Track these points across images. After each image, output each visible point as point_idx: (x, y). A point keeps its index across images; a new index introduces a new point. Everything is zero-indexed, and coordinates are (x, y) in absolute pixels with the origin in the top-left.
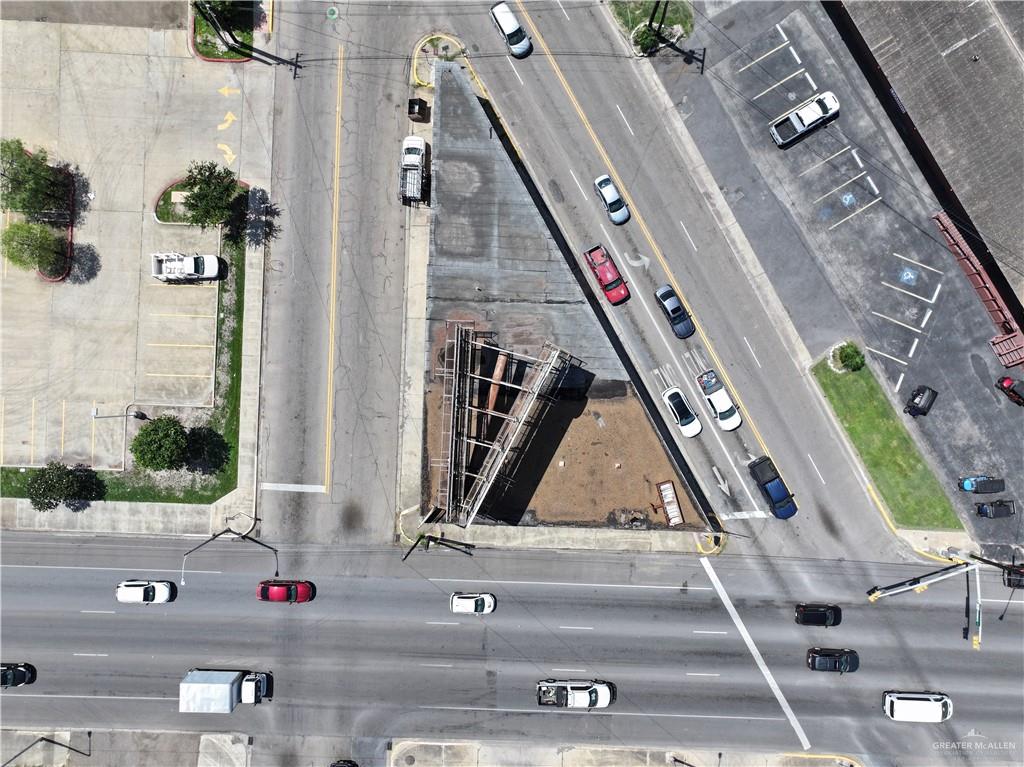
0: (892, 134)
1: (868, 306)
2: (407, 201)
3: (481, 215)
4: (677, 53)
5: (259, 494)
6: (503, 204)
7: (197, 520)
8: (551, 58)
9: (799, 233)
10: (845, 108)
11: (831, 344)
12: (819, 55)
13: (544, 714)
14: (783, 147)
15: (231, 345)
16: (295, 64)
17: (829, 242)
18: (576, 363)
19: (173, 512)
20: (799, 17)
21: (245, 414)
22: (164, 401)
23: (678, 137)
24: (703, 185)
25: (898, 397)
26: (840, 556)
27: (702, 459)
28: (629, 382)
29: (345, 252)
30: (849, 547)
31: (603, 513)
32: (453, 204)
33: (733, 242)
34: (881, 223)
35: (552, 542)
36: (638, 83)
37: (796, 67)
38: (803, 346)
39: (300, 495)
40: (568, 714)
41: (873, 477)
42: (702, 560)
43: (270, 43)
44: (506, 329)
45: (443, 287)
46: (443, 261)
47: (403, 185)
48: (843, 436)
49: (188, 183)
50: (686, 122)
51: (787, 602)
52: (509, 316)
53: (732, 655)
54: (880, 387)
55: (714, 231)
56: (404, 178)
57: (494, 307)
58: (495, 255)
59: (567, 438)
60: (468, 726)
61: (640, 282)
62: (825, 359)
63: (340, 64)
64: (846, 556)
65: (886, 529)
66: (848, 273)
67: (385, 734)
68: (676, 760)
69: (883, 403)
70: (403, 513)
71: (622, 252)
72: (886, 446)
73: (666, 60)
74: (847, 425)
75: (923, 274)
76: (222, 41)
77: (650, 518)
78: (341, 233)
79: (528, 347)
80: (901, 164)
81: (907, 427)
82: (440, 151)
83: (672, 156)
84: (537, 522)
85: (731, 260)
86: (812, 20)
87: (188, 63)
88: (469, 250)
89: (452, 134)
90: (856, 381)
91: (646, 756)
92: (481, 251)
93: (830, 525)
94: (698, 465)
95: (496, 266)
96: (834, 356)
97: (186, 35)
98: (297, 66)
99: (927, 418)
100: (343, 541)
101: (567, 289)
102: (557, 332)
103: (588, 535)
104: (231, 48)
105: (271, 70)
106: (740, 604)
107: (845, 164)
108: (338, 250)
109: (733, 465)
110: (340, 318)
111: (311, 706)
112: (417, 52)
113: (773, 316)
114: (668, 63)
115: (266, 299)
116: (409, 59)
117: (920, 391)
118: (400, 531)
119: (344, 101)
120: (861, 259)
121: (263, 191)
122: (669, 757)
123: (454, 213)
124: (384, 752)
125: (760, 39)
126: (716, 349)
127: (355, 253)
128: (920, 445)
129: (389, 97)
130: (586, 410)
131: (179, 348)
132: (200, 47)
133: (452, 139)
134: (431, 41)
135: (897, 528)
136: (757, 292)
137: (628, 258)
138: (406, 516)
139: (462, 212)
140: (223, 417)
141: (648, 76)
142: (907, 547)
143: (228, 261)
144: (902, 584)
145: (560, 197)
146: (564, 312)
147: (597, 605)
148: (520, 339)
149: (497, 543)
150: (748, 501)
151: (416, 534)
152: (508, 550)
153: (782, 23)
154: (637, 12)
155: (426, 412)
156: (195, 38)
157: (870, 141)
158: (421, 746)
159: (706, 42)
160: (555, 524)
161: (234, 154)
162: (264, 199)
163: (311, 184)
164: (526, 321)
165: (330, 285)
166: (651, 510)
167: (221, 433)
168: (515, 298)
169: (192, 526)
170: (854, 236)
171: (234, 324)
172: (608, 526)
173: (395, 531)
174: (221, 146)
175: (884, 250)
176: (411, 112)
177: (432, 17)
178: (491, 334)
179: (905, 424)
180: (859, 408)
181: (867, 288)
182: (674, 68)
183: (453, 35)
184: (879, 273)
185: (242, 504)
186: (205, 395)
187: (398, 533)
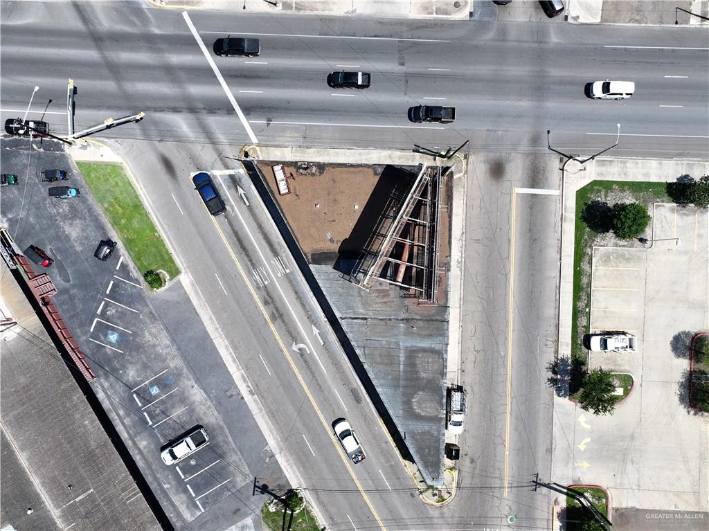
0: (124, 435)
1: (141, 317)
2: (460, 389)
3: (411, 379)
4: (273, 492)
5: (561, 187)
6: (396, 387)
7: (603, 169)
8: (360, 488)
9: (191, 369)
10: (156, 454)
11: (167, 290)
12: (174, 491)
13: (365, 36)
14: (199, 427)
15: (582, 290)
16: (537, 484)
17: (168, 361)
18: (346, 276)
19: (620, 175)
20: (188, 517)
21: (571, 242)
22: (628, 251)
23: (272, 433)
24: (255, 400)
25: (121, 253)
26: (161, 144)
27: (257, 211)
28: (310, 263)
29: (503, 354)
30: (155, 149)
31: (328, 174)
32: (432, 387)
33: (234, 361)
34: (131, 374)
35: (360, 154)
36: (300, 471)
37: (190, 482)
38: (186, 288)
39: (533, 187)
40: (349, 36)
41: (138, 198)
42: (257, 142)
43: (554, 499)
44: (395, 300)
45: (438, 329)
46: (438, 347)
47: (463, 400)
48: (159, 227)
49: (614, 400)
50: (267, 444)
51: (198, 112)
52: (392, 309)
53: (236, 76)
54: (133, 260)
55: (247, 368)
56: (463, 405)
57: (404, 316)
58: (402, 351)
59: (352, 225)
60: (418, 28)
61: (299, 333)
62: (171, 279)
63: (506, 484)
64: (157, 143)
65: (129, 162)
66: (155, 339)
67: (474, 23)
68: (275, 4)
69: (131, 249)
70: (462, 174)
71: (311, 354)
72: (129, 220)
73: (280, 487)
74: (156, 234)
75: (102, 338)
76: (587, 500)
77: (295, 170)
78: (505, 367)
79: (379, 288)
80: (118, 415)
81: (114, 232)
82: (440, 423)
83: (276, 421)
84: (374, 167)
85: (235, 348)
86: (179, 515)
87: (611, 485)
88: (420, 355)
89: (432, 435)
90: (149, 265)
91: (296, 7)
92: (412, 354)
93: (168, 165)
94: (259, 207)
95: (401, 344)
96: (165, 281)
97: (613, 504)
98: (536, 482)
99: (100, 239)
100: (504, 154)
101: (352, 328)
102: (360, 298)
103: (335, 158)
104: (582, 495)
105: (554, 480)
106: (231, 111)
107: (156, 415)
108: (507, 354)
109: (235, 206)
110: (505, 308)
111: (524, 42)
112: (453, 492)
113: (207, 310)
114: (279, 485)
115: (557, 321)
116: (458, 487)
117: (106, 257)
118: (464, 162)
119: (504, 458)
120: (146, 349)
121: (559, 396)
122: (280, 6)
123: (430, 380)
124: (475, 10)
125: (215, 502)
126: (246, 286)
127: (496, 354)
128: (106, 220)
129: (472, 461)
130: (340, 244)
131: (616, 287)
132: (603, 496)
133: (432, 432)
134: (443, 500)
135: (121, 163)
136: (218, 326)
137: (307, 350)
138: (460, 172)
139: (425, 381)
140: (586, 240)
141: (293, 476)
142: (115, 150)
143: (583, 347)
144: (118, 124)
145: (354, 392)
146: (354, 312)
147: (329, 110)
148: (385, 293)
149: (398, 153)
150: (224, 182)
151: (453, 160)
152: (390, 148)
153: (200, 513)
154: (300, 520)
155: (450, 243)
156: (607, 502)
157: (139, 431)
158: (450, 14)
159: (253, 499)
160: (361, 165)
161: (579, 422)
162: (559, 390)
163: (526, 400)
164: (380, 305)
165: (513, 331)
166: (295, 175)
167: (587, 229)
168: (388, 322)
169: (607, 165)
170: (150, 364)
171: (579, 304)
172: (324, 164)
173: (467, 162)
174: (588, 427)
175: (130, 355)
176: (458, 451)
177: (442, 516)
178: (405, 297)
179: (116, 234)
180: (147, 246)
181: (142, 328)
182: (275, 482)
183: (428, 504)
184: (133, 339)
185: (573, 180)
186: (599, 255)
187: (465, 160)
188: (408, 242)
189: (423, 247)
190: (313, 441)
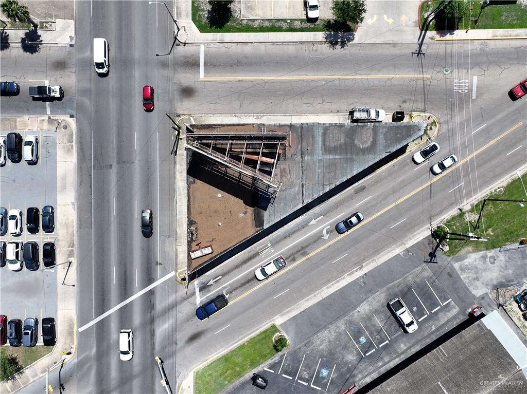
0: (397, 361)
1: (308, 352)
2: (351, 113)
3: (346, 149)
4: (434, 248)
5: (198, 44)
6: (352, 160)
7: (183, 13)
8: (428, 184)
9: (345, 313)
10: (410, 336)
11: (287, 334)
12: (436, 322)
13: (92, 194)
14: (388, 305)
15: (274, 26)
16: (419, 53)
17: (340, 331)
18: (271, 201)
20: (455, 311)
21: (238, 36)
23: (391, 251)
24: (367, 265)
25: (262, 370)
26: (178, 343)
27: (226, 270)
28: (263, 228)
29: (324, 83)
30: (183, 347)
31: (195, 218)
32: (351, 134)
33: (338, 282)
34: (351, 358)
35: (180, 195)
36: (418, 229)
37: (430, 310)
38: (285, 320)
39: (198, 65)
40: (92, 206)
41: (220, 359)
42: (174, 272)
43: (430, 40)
44: (287, 164)
45: (308, 131)
46: (321, 131)
47: (359, 111)
48: (241, 342)
50: (399, 254)
51: (154, 317)
52: (294, 166)
53: (125, 290)
54: (266, 360)
55: (343, 272)
56: (363, 111)
57: (299, 157)
59: (233, 198)
60: (83, 156)
61: (315, 235)
62: (280, 332)
63: (421, 76)
64: (178, 347)
65: (193, 366)
66: (324, 342)
67: (78, 114)
68: (70, 263)
69: (258, 362)
71: (329, 225)
72: (236, 365)
73: (430, 243)
74: (246, 344)
75: (326, 380)
76: (430, 15)
77: (194, 242)
78: (333, 80)
79: (279, 176)
80: (382, 366)
81: (246, 375)
82: (377, 126)
83: (381, 249)
84: (189, 184)
85: (329, 281)
86: (454, 317)
88: (328, 144)
89: (387, 132)
90: (269, 348)
91: (72, 247)
92: (327, 150)
93: (194, 338)
94: (222, 268)
95: (320, 158)
96: (281, 336)
99: (252, 385)
100: (175, 88)
101: (310, 195)
102: (287, 190)
103: (184, 213)
104: (426, 20)
105: (416, 41)
106: (152, 292)
107: (381, 338)
108: (324, 79)
109: (223, 286)
110: (290, 82)
111: (91, 76)
112: (428, 115)
113: (301, 304)
114: (429, 244)
115: (297, 43)
116: (424, 111)
117: (265, 381)
118: (182, 117)
119: (401, 78)
120: (332, 347)
121: (353, 39)
122: (71, 259)
123: (346, 135)
124: (68, 114)
125: (444, 291)
126: (282, 275)
127: (324, 87)
128: (237, 382)
129: (405, 102)
130: (248, 207)
132: (426, 4)
133: (384, 132)
134: (434, 122)
135: (194, 372)
136: (312, 295)
137: (327, 228)
138: (190, 119)
139: (347, 139)
140: (237, 24)
141: (422, 234)
142: (185, 377)
143: (317, 23)
144: (165, 376)
145: (358, 191)
146: (298, 194)
148: (283, 172)
149: (178, 167)
150: (205, 295)
151: (181, 125)
152: (175, 173)
153: (452, 302)
154: (454, 227)
155: (243, 125)
157: (393, 350)
158: (73, 132)
159: (440, 263)
160: (188, 194)
161: (372, 23)
162: (349, 40)
163: (358, 64)
164: (292, 175)
165: (307, 75)
166: (198, 242)
167: (229, 23)
168: (304, 168)
169: (180, 11)
170: (344, 344)
171: (284, 27)
172: (188, 221)
173: (182, 115)
174: (375, 16)
175: (337, 359)
176: (398, 113)
177: (447, 122)
178: (285, 157)
179: (247, 374)
180: (255, 350)
181: (317, 352)
182: (426, 248)
183: (438, 133)
184: (325, 357)
185: (193, 36)
186: (247, 14)
187: (181, 116)
188: (244, 156)
189: (247, 144)
190: (395, 220)
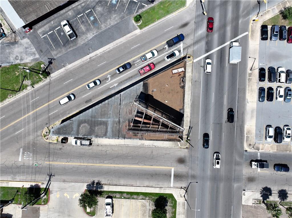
0: (74, 5)
1: (123, 13)
2: (91, 144)
3: (95, 123)
4: (49, 66)
5: (174, 187)
6: (92, 117)
7: (181, 205)
8: (50, 102)
9: (101, 33)
10: (66, 19)
11: (133, 24)
12: (50, 26)
13: (237, 107)
14: (77, 36)
15: (131, 195)
16: (50, 176)
17: (104, 24)
18: (138, 97)
19: (179, 212)
20: (39, 31)
21: (151, 191)
22: (147, 214)
23: (73, 66)
24: (87, 59)
25: (149, 5)
26: (194, 23)
28: (143, 82)
29: (105, 162)
30: (191, 20)
31: (180, 90)
32: (91, 132)
33: (104, 51)
34: (99, 9)
35: (189, 104)
36: (57, 78)
37: (54, 32)
38: (134, 32)
39: (174, 175)
40: (238, 100)
41: (171, 13)
42: (194, 62)
43: (44, 183)
44: (128, 117)
45: (115, 135)
46: (108, 134)
47: (86, 145)
48: (159, 21)
49: (85, 207)
50: (69, 64)
51: (207, 38)
52: (124, 116)
53: (221, 53)
54: (146, 10)
55: (100, 56)
56: (84, 145)
57: (121, 120)
58: (106, 119)
59: (159, 100)
60: (241, 129)
61: (115, 78)
62: (138, 26)
63: (51, 163)
64: (194, 21)
65: (186, 9)
66: (113, 19)
67: (243, 152)
68: (251, 70)
69: (151, 9)
70: (180, 146)
71: (106, 83)
72: (163, 9)
76: (43, 197)
77: (182, 76)
78: (100, 163)
79: (133, 111)
80: (82, 3)
81: (158, 3)
82: (76, 135)
83: (79, 68)
84: (183, 109)
85: (109, 52)
86: (40, 27)
87: (50, 207)
88: (105, 127)
89: (72, 132)
90: (144, 17)
91: (250, 78)
92: (105, 124)
93: (185, 25)
95: (110, 119)
96: (137, 23)
97: (41, 207)
98: (51, 175)
100: (188, 164)
101: (116, 99)
102: (129, 102)
103: (187, 94)
104: (46, 194)
105: (52, 183)
106: (207, 51)
107: (82, 19)
108: (105, 164)
109: (167, 52)
110: (124, 163)
111: (235, 173)
112: (48, 141)
113: (125, 40)
114: (52, 69)
115: (118, 185)
116: (50, 143)
118: (185, 147)
119: (61, 162)
120: (109, 15)
121: (87, 185)
122: (250, 72)
123: (94, 131)
124: (248, 152)
125: (45, 42)
126: (134, 57)
127: (105, 159)
129: (60, 149)
130: (151, 94)
131: (132, 210)
132: (45, 203)
134: (44, 137)
135: (186, 6)
136: (118, 45)
137: (108, 81)
139: (94, 129)
140: (152, 197)
141: (56, 75)
142: (191, 4)
143: (107, 196)
144: (202, 5)
145: (90, 100)
146: (123, 100)
147: (207, 91)
148: (131, 113)
149: (189, 120)
150: (178, 48)
151: (186, 142)
152: (191, 116)
153: (41, 36)
154: (37, 77)
155: (151, 140)
156: (42, 205)
157: (75, 12)
158: (246, 142)
159: (46, 58)
160: (184, 103)
161: (76, 194)
162: (90, 185)
163: (85, 171)
164: (126, 111)
165: (114, 167)
166: (180, 76)
167: (156, 198)
168: (119, 114)
169: (183, 206)
170: (103, 17)
171: (125, 194)
172: (184, 88)
173: (185, 148)
174: (74, 198)
175: (107, 8)
176: (65, 143)
177: (38, 136)
178: (129, 121)
179: (156, 4)
180: (152, 16)
181: (118, 13)
182: (53, 67)
183: (43, 130)
184: (113, 10)
185: (177, 192)
186: (145, 203)
187: (186, 148)
188: (151, 122)
189: (149, 128)
190: (70, 83)
